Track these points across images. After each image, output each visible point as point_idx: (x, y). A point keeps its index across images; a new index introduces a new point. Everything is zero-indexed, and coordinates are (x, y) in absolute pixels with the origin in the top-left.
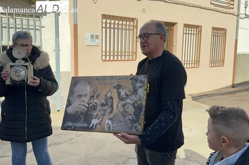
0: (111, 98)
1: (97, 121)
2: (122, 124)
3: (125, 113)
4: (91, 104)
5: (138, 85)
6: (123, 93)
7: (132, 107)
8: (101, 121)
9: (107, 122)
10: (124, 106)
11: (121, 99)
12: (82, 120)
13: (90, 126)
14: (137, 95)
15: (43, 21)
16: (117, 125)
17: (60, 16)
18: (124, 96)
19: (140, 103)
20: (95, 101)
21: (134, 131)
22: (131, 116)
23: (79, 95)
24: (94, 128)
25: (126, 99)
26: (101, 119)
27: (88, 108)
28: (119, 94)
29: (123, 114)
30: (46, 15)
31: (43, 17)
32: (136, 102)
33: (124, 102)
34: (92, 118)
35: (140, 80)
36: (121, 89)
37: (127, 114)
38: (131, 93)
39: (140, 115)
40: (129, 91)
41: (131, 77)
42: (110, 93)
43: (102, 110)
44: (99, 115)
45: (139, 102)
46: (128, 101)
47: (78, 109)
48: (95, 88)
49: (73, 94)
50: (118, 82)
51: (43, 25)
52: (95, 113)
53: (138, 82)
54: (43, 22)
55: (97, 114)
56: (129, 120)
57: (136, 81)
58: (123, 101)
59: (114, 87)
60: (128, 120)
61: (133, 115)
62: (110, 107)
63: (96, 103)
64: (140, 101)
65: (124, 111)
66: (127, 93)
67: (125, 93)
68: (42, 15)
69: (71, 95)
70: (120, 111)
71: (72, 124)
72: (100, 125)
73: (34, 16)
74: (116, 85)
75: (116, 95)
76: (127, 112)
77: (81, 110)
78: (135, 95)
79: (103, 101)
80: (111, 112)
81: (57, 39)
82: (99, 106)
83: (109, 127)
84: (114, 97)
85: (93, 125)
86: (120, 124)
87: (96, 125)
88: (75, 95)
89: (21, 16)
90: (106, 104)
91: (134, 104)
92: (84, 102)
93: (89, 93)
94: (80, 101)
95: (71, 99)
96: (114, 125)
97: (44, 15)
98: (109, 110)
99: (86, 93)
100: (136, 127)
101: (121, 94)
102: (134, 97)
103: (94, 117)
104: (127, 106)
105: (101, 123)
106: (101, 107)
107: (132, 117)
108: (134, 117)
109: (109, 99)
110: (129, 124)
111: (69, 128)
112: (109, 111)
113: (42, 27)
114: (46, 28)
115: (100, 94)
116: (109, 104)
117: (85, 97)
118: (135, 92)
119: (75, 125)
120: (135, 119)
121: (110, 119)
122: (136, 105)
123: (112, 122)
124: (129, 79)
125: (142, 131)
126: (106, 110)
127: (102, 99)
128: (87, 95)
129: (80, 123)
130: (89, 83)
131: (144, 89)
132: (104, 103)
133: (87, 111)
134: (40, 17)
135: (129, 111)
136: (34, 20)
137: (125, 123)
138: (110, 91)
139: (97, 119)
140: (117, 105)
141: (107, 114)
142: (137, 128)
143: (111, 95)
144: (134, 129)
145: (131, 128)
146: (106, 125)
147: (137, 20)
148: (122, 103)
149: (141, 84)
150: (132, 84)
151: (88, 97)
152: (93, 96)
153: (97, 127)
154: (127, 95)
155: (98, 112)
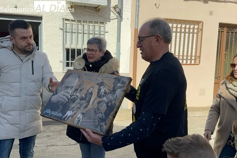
0: (91, 93)
1: (72, 113)
2: (91, 121)
3: (97, 111)
4: (73, 96)
5: (119, 85)
6: (103, 90)
7: (106, 106)
8: (74, 114)
9: (78, 116)
10: (99, 103)
11: (99, 96)
12: (59, 110)
13: (63, 117)
14: (114, 94)
15: (107, 26)
16: (87, 120)
17: (122, 21)
18: (103, 94)
19: (115, 103)
20: (78, 94)
21: (98, 130)
22: (102, 114)
23: (66, 86)
24: (66, 119)
25: (103, 97)
26: (75, 112)
27: (69, 99)
28: (99, 90)
29: (95, 111)
30: (110, 22)
31: (107, 23)
32: (111, 101)
33: (100, 100)
34: (68, 110)
35: (122, 81)
36: (103, 86)
37: (99, 112)
38: (110, 92)
39: (109, 115)
40: (109, 89)
41: (115, 77)
42: (92, 89)
43: (79, 104)
44: (75, 108)
45: (113, 102)
46: (105, 99)
47: (61, 99)
48: (82, 82)
49: (62, 84)
50: (103, 80)
51: (106, 30)
52: (73, 106)
53: (120, 83)
54: (107, 28)
55: (74, 107)
56: (99, 118)
57: (118, 81)
58: (100, 98)
59: (98, 84)
60: (97, 118)
61: (104, 113)
62: (86, 102)
63: (77, 96)
64: (115, 101)
65: (98, 107)
66: (106, 91)
67: (105, 91)
68: (106, 21)
69: (61, 85)
70: (94, 107)
71: (51, 112)
72: (72, 118)
73: (99, 22)
74: (99, 82)
75: (97, 91)
76: (99, 110)
77: (63, 100)
78: (113, 94)
79: (83, 95)
80: (86, 107)
81: (119, 43)
82: (79, 99)
83: (79, 121)
84: (94, 93)
85: (67, 116)
86: (89, 120)
87: (69, 117)
88: (63, 86)
89: (88, 22)
90: (85, 99)
91: (108, 103)
92: (68, 93)
93: (75, 85)
94: (65, 92)
95: (59, 89)
96: (84, 120)
97: (108, 22)
98: (85, 104)
99: (73, 86)
100: (101, 126)
101: (100, 91)
102: (110, 96)
103: (70, 109)
104: (101, 104)
105: (73, 116)
106: (79, 101)
107: (102, 116)
108: (104, 116)
109: (89, 94)
110: (96, 122)
111: (46, 115)
112: (85, 106)
113: (106, 32)
114: (109, 33)
115: (83, 89)
116: (87, 99)
117: (71, 89)
118: (114, 91)
119: (53, 113)
120: (104, 118)
121: (83, 114)
122: (110, 104)
123: (83, 117)
124: (113, 78)
125: (105, 132)
126: (82, 104)
127: (83, 93)
128: (73, 87)
129: (57, 112)
130: (79, 77)
131: (122, 90)
132: (83, 98)
133: (67, 102)
134: (104, 23)
135: (102, 108)
136: (99, 26)
137: (94, 120)
138: (93, 87)
139: (72, 111)
140: (94, 101)
141: (82, 108)
142: (102, 128)
143: (92, 90)
144: (99, 128)
145: (97, 127)
146: (76, 119)
147: (203, 23)
148: (99, 100)
149: (122, 85)
150: (114, 83)
151: (73, 89)
152: (77, 90)
153: (69, 119)
154: (105, 93)
155: (75, 105)
